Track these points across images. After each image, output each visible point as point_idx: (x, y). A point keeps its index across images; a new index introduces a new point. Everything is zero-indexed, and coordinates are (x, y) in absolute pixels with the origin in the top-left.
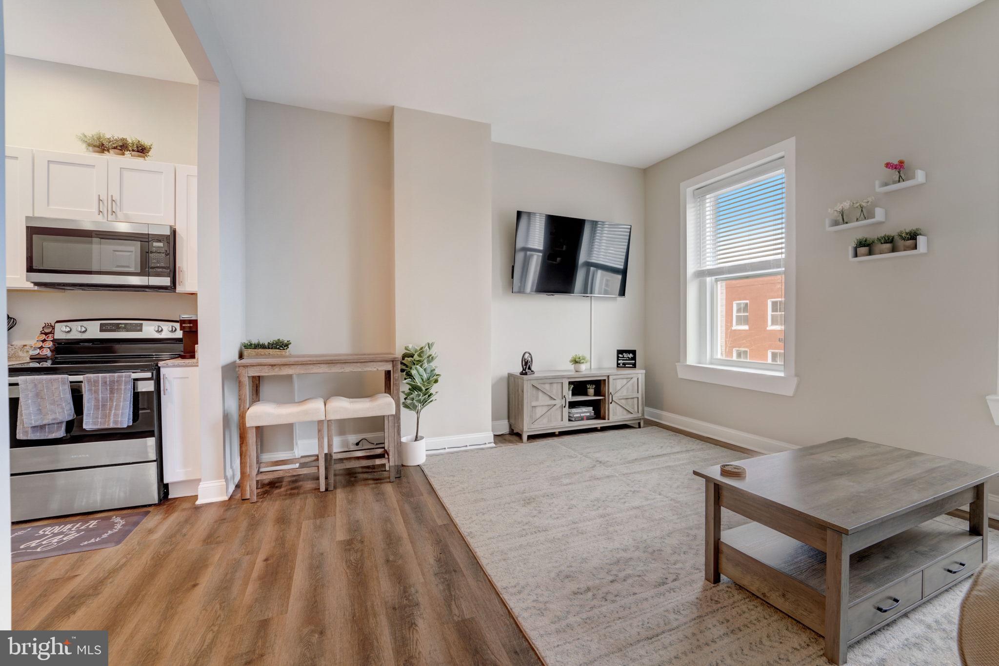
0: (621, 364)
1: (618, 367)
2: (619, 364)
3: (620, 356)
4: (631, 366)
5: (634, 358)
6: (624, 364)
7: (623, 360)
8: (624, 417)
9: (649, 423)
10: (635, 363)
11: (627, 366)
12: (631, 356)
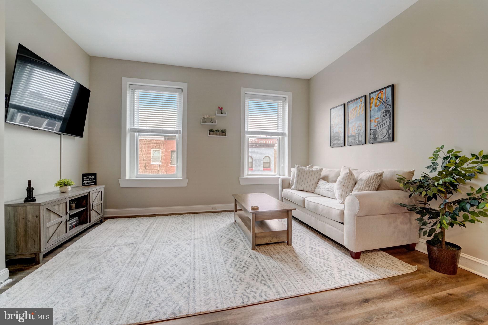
0: (86, 184)
1: (83, 185)
2: (84, 184)
3: (85, 178)
4: (93, 184)
5: (95, 179)
6: (88, 183)
7: (87, 181)
8: (97, 218)
9: (106, 218)
10: (96, 181)
11: (90, 184)
12: (93, 177)
